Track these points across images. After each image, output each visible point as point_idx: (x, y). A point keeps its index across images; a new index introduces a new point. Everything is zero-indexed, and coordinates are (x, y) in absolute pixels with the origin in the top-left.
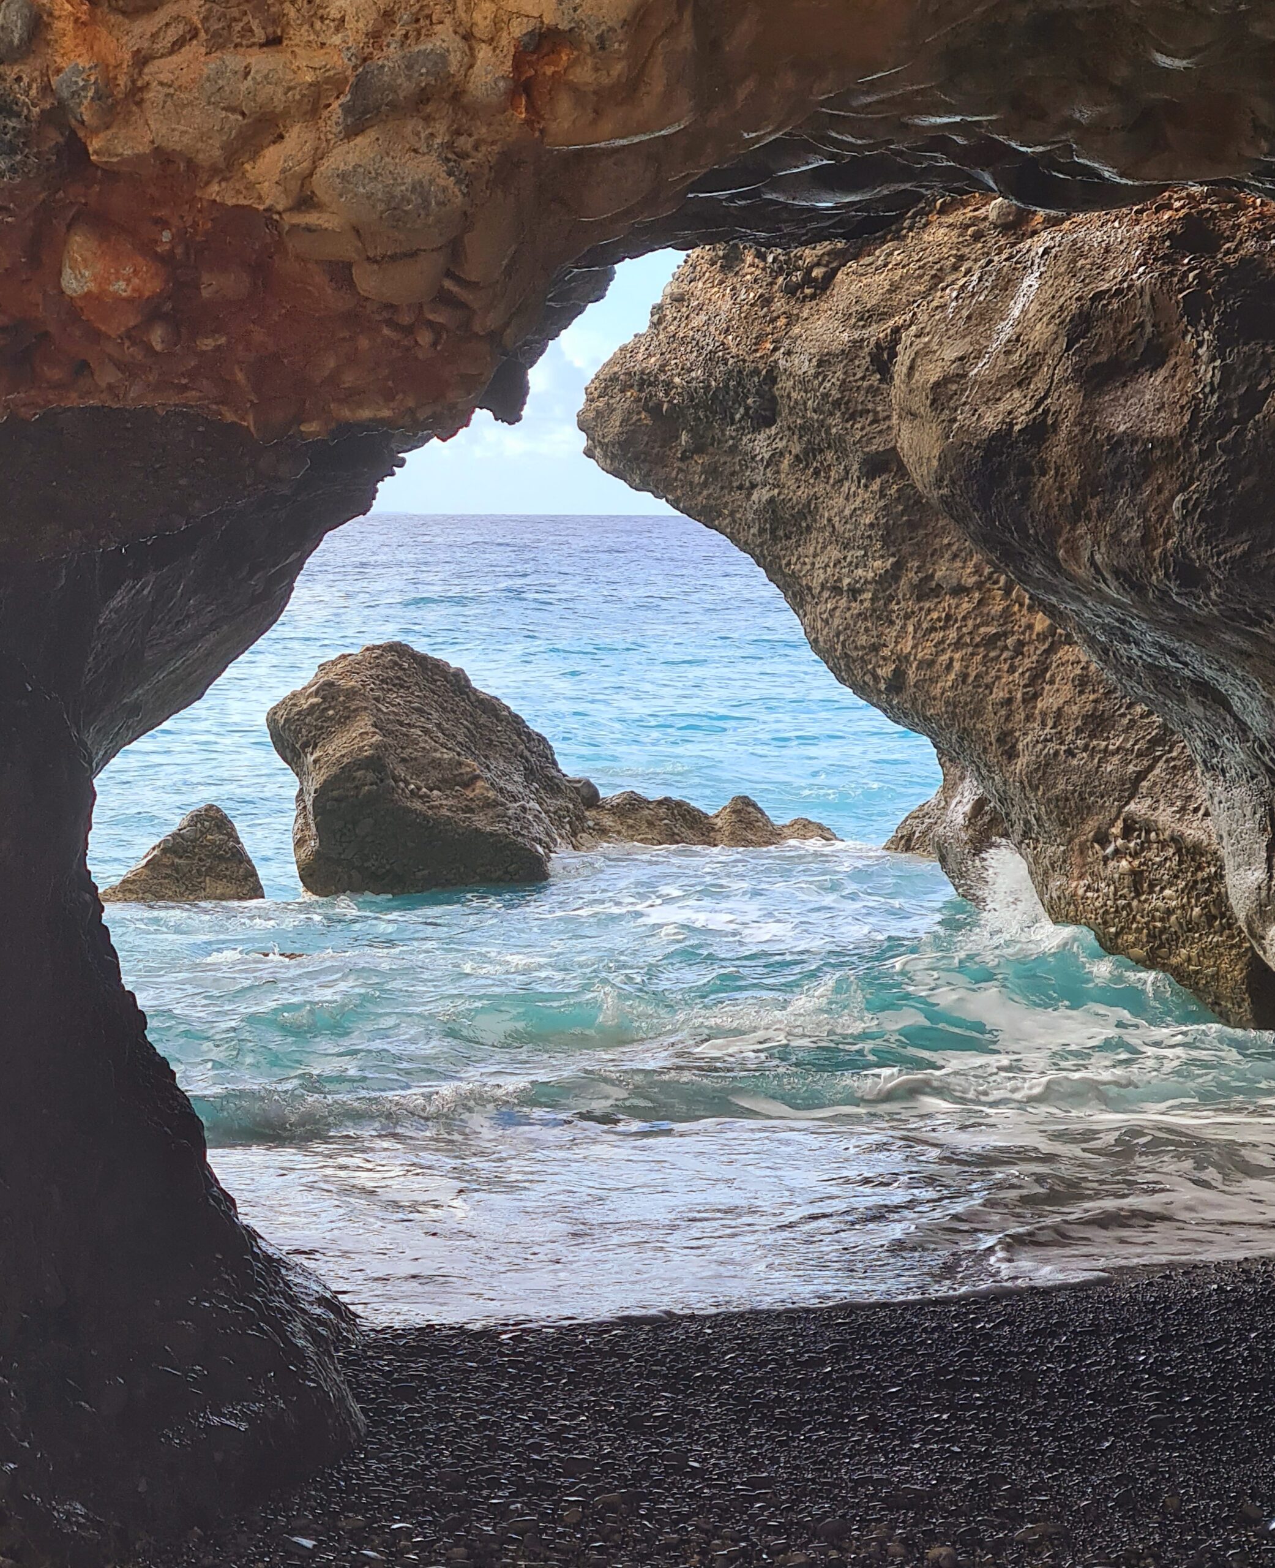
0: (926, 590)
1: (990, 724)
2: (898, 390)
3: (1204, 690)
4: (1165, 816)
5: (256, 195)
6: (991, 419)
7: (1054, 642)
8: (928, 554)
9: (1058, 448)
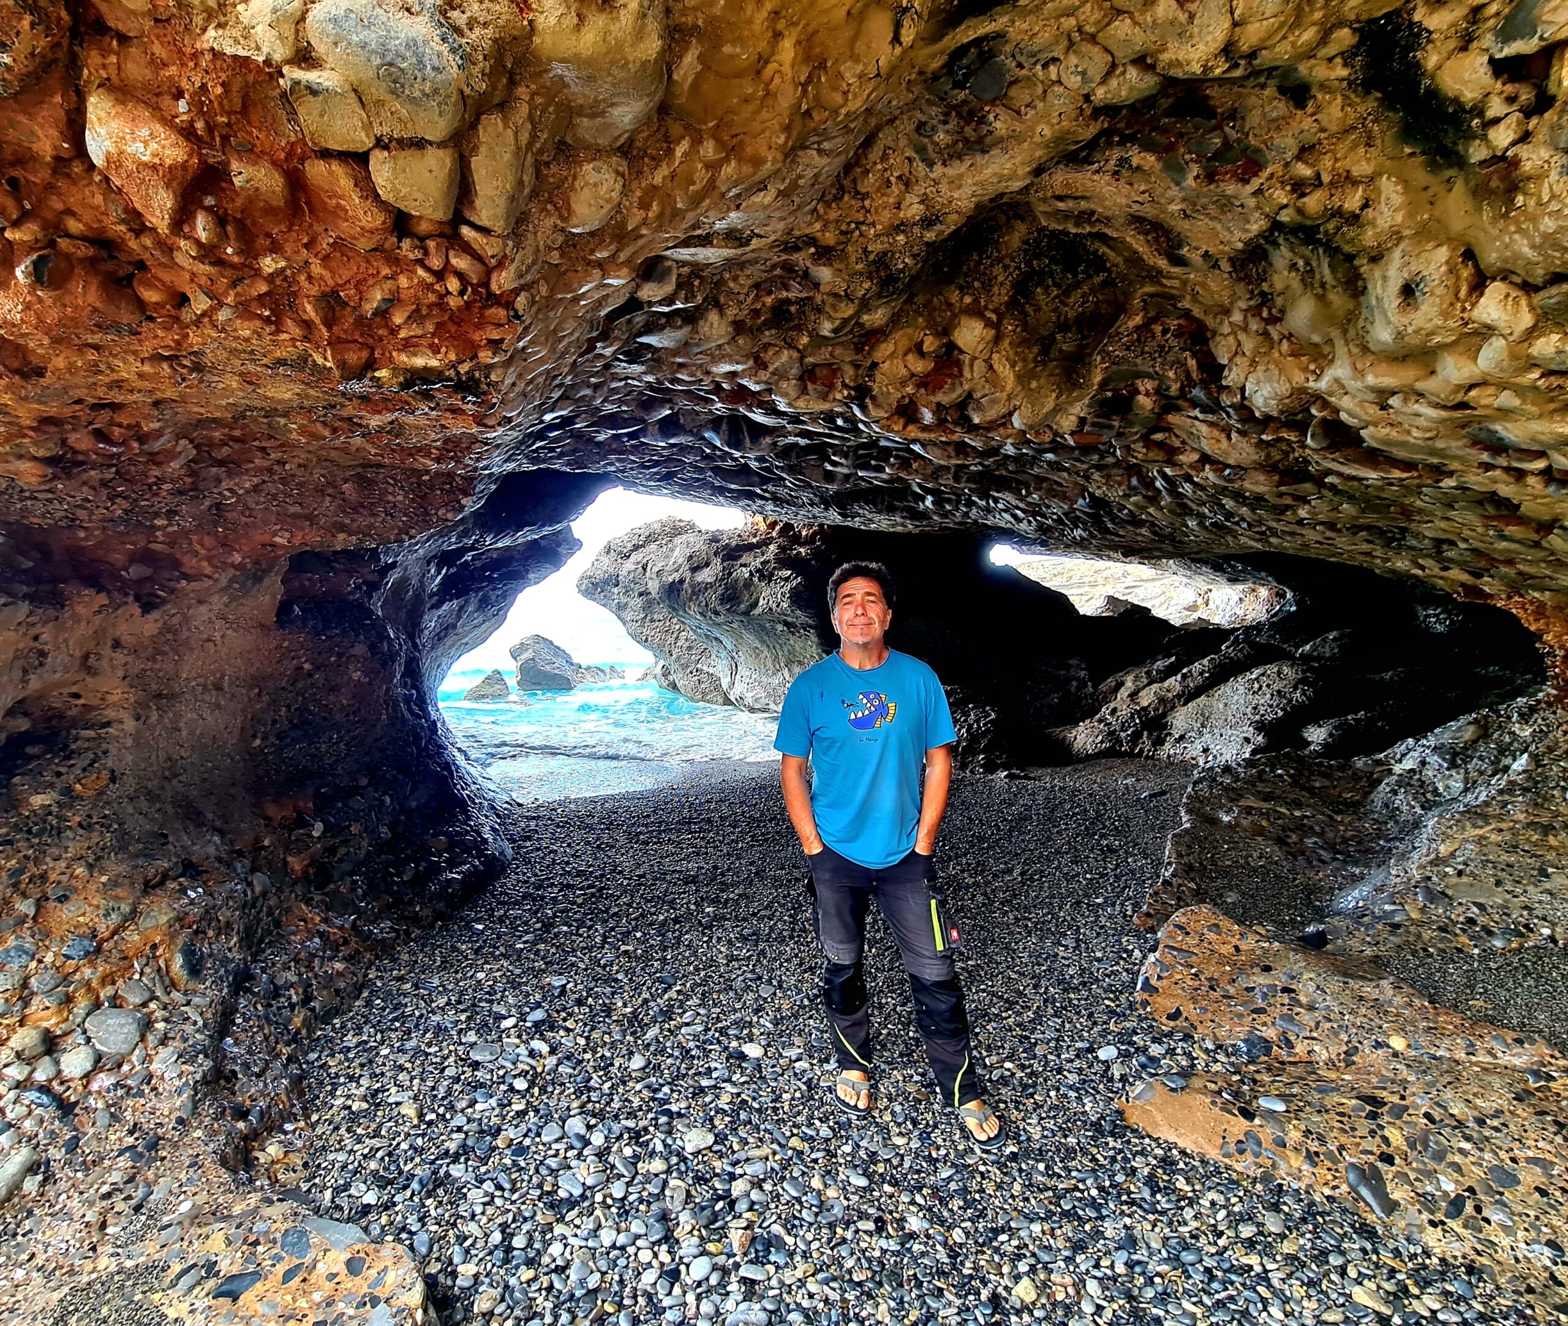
0: (652, 621)
1: (667, 649)
2: (648, 574)
3: (716, 639)
4: (705, 668)
5: (253, 45)
6: (670, 579)
7: (680, 631)
8: (652, 613)
9: (686, 585)
